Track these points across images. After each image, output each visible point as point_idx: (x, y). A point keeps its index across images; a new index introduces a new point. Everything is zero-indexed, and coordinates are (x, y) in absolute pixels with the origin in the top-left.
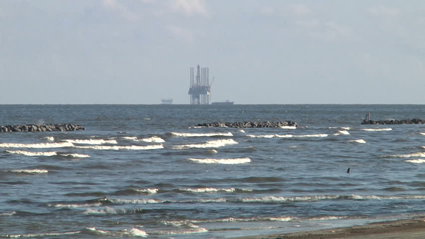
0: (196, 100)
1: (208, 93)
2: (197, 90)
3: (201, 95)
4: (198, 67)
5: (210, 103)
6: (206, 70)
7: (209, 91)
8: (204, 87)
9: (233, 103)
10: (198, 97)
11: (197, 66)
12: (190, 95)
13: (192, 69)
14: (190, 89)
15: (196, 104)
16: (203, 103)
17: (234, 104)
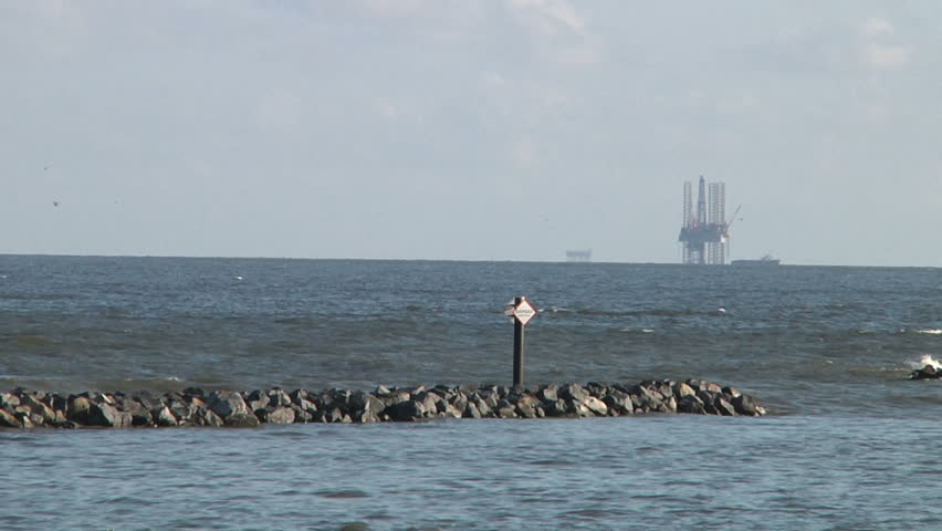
0: (696, 254)
1: (723, 240)
2: (699, 233)
3: (706, 244)
4: (702, 181)
5: (728, 261)
6: (718, 190)
7: (726, 236)
8: (713, 226)
9: (777, 262)
10: (701, 249)
11: (699, 179)
12: (681, 244)
13: (687, 186)
14: (683, 230)
15: (696, 262)
16: (712, 262)
17: (781, 263)
